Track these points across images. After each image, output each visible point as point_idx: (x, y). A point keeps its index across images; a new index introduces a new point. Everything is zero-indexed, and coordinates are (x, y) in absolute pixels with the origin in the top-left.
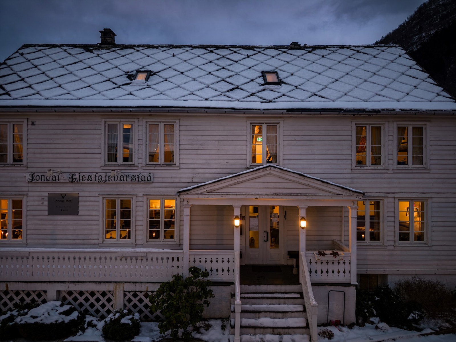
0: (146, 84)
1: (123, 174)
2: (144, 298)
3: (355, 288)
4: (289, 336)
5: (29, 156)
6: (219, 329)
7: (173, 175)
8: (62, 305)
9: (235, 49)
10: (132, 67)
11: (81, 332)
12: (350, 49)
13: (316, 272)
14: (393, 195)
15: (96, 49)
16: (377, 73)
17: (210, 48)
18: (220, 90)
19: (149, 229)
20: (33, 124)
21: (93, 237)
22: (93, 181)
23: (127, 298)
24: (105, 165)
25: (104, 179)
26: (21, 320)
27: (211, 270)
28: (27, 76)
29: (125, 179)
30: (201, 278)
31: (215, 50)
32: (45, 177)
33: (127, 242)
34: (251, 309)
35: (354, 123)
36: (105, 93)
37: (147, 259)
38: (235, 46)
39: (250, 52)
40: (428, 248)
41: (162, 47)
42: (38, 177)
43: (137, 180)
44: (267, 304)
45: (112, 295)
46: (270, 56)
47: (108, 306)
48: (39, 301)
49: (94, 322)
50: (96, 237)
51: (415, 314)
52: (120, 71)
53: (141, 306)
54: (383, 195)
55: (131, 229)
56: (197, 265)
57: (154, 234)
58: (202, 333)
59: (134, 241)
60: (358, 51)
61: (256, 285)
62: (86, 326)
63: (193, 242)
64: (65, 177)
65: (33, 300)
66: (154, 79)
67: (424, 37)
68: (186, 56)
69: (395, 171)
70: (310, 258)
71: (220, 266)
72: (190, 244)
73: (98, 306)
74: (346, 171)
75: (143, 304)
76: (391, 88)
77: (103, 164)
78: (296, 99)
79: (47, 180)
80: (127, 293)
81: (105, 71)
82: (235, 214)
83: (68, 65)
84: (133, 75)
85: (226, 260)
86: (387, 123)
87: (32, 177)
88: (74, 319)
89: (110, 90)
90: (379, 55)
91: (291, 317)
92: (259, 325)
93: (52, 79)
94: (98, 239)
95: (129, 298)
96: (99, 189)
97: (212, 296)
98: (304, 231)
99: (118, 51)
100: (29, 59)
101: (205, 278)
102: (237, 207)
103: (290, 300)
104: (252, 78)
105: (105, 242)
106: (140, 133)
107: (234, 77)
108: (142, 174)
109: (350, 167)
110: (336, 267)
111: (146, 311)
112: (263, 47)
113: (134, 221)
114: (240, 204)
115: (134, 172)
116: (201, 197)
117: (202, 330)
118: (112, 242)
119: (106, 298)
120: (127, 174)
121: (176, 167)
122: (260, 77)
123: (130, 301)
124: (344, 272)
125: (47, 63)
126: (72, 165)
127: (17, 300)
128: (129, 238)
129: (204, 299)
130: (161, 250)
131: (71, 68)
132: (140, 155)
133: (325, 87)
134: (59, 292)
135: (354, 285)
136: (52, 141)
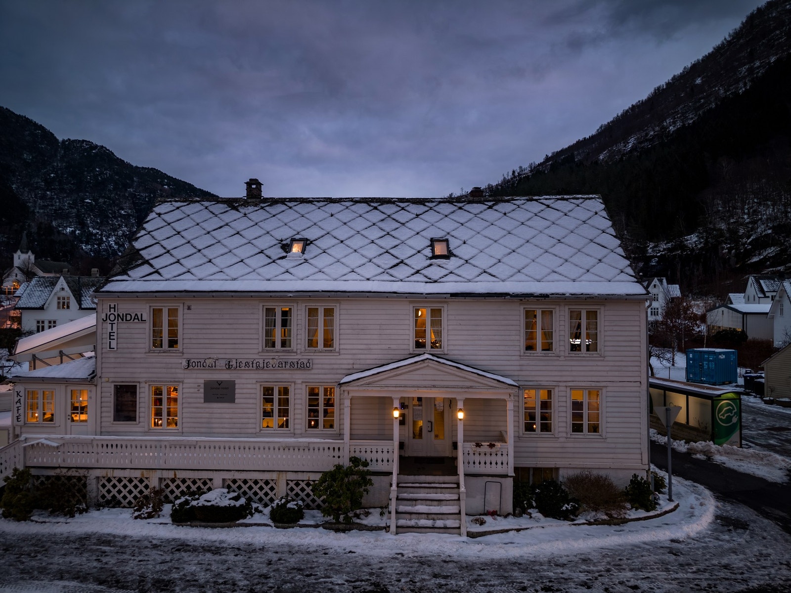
0: (303, 258)
1: (281, 360)
2: (305, 487)
3: (512, 479)
4: (441, 521)
5: (185, 341)
6: (378, 515)
7: (333, 361)
8: (228, 492)
9: (402, 205)
10: (285, 234)
11: (249, 516)
12: (540, 202)
13: (474, 463)
14: (564, 384)
15: (242, 205)
16: (562, 241)
17: (373, 202)
18: (383, 266)
19: (307, 418)
20: (189, 308)
21: (250, 426)
22: (251, 368)
23: (289, 487)
24: (263, 351)
25: (261, 365)
26: (198, 503)
27: (371, 460)
28: (184, 256)
29: (284, 365)
30: (361, 468)
31: (379, 205)
32: (202, 363)
33: (284, 432)
34: (409, 498)
35: (522, 307)
36: (261, 271)
37: (309, 450)
38: (403, 199)
39: (420, 209)
40: (603, 440)
41: (318, 201)
42: (194, 364)
43: (296, 366)
44: (425, 493)
45: (275, 483)
46: (443, 214)
47: (271, 494)
48: (205, 488)
49: (261, 508)
50: (254, 426)
51: (568, 505)
52: (272, 238)
53: (303, 495)
54: (555, 384)
55: (289, 418)
56: (357, 455)
57: (313, 423)
58: (362, 519)
59: (292, 431)
60: (548, 206)
61: (415, 475)
62: (253, 512)
63: (354, 432)
64: (222, 363)
65: (199, 488)
66: (312, 250)
67: (758, 67)
68: (346, 216)
69: (567, 358)
70: (468, 449)
71: (380, 456)
72: (351, 434)
73: (261, 494)
74: (514, 358)
75: (305, 493)
76: (572, 263)
77: (260, 350)
78: (464, 278)
79: (204, 366)
80: (289, 482)
81: (256, 238)
82: (395, 406)
83: (214, 230)
84: (287, 244)
85: (385, 451)
86: (557, 308)
87: (188, 364)
88: (243, 505)
89: (264, 266)
90: (571, 212)
91: (446, 505)
92: (415, 512)
93: (199, 251)
94: (255, 428)
95: (292, 487)
96: (257, 376)
97: (372, 484)
98: (462, 422)
99: (267, 208)
100: (169, 222)
101: (365, 468)
102: (397, 398)
103: (447, 490)
104: (419, 249)
105: (262, 432)
106: (299, 317)
107: (399, 247)
108: (301, 360)
109: (518, 353)
110: (494, 459)
111: (308, 500)
112: (436, 200)
113: (292, 409)
114: (399, 395)
115: (293, 358)
116: (361, 388)
117: (362, 516)
118: (270, 431)
119: (269, 486)
120: (286, 360)
121: (336, 352)
122: (429, 246)
123: (292, 489)
124: (502, 464)
125: (190, 228)
126: (228, 351)
127: (183, 487)
128: (287, 427)
129: (363, 487)
130: (322, 440)
131: (219, 235)
132: (299, 341)
133: (498, 261)
134: (224, 480)
135: (511, 477)
136: (208, 326)
